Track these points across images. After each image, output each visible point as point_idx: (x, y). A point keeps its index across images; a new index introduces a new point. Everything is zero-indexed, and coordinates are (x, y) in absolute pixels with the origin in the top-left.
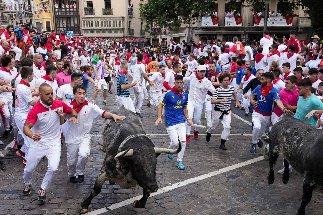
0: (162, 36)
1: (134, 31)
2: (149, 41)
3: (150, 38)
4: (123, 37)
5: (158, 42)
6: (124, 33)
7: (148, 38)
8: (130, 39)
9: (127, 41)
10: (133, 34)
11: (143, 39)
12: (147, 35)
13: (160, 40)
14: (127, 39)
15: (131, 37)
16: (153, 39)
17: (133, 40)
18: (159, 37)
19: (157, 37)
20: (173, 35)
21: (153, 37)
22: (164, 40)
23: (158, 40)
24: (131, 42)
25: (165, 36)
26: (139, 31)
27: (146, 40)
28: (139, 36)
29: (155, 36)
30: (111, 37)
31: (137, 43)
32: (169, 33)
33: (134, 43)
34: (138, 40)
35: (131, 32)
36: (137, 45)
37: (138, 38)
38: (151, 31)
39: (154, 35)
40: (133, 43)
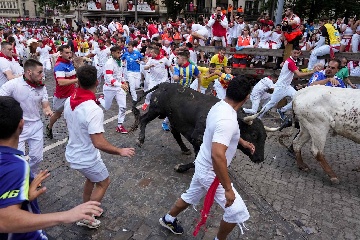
0: (55, 17)
1: (29, 12)
2: (44, 21)
3: (45, 19)
4: (20, 17)
5: (53, 22)
6: (19, 13)
7: (43, 19)
8: (26, 19)
9: (23, 21)
10: (28, 14)
11: (39, 19)
12: (42, 16)
13: (55, 21)
14: (23, 19)
15: (26, 17)
16: (48, 20)
17: (30, 19)
18: (53, 18)
19: (51, 18)
20: (65, 16)
21: (47, 18)
22: (58, 20)
23: (52, 20)
24: (27, 22)
25: (58, 17)
26: (34, 13)
27: (42, 20)
28: (35, 17)
29: (50, 17)
30: (7, 17)
31: (33, 23)
32: (61, 15)
33: (31, 23)
34: (34, 20)
35: (26, 13)
36: (34, 25)
37: (33, 18)
38: (45, 13)
39: (48, 16)
40: (29, 22)
